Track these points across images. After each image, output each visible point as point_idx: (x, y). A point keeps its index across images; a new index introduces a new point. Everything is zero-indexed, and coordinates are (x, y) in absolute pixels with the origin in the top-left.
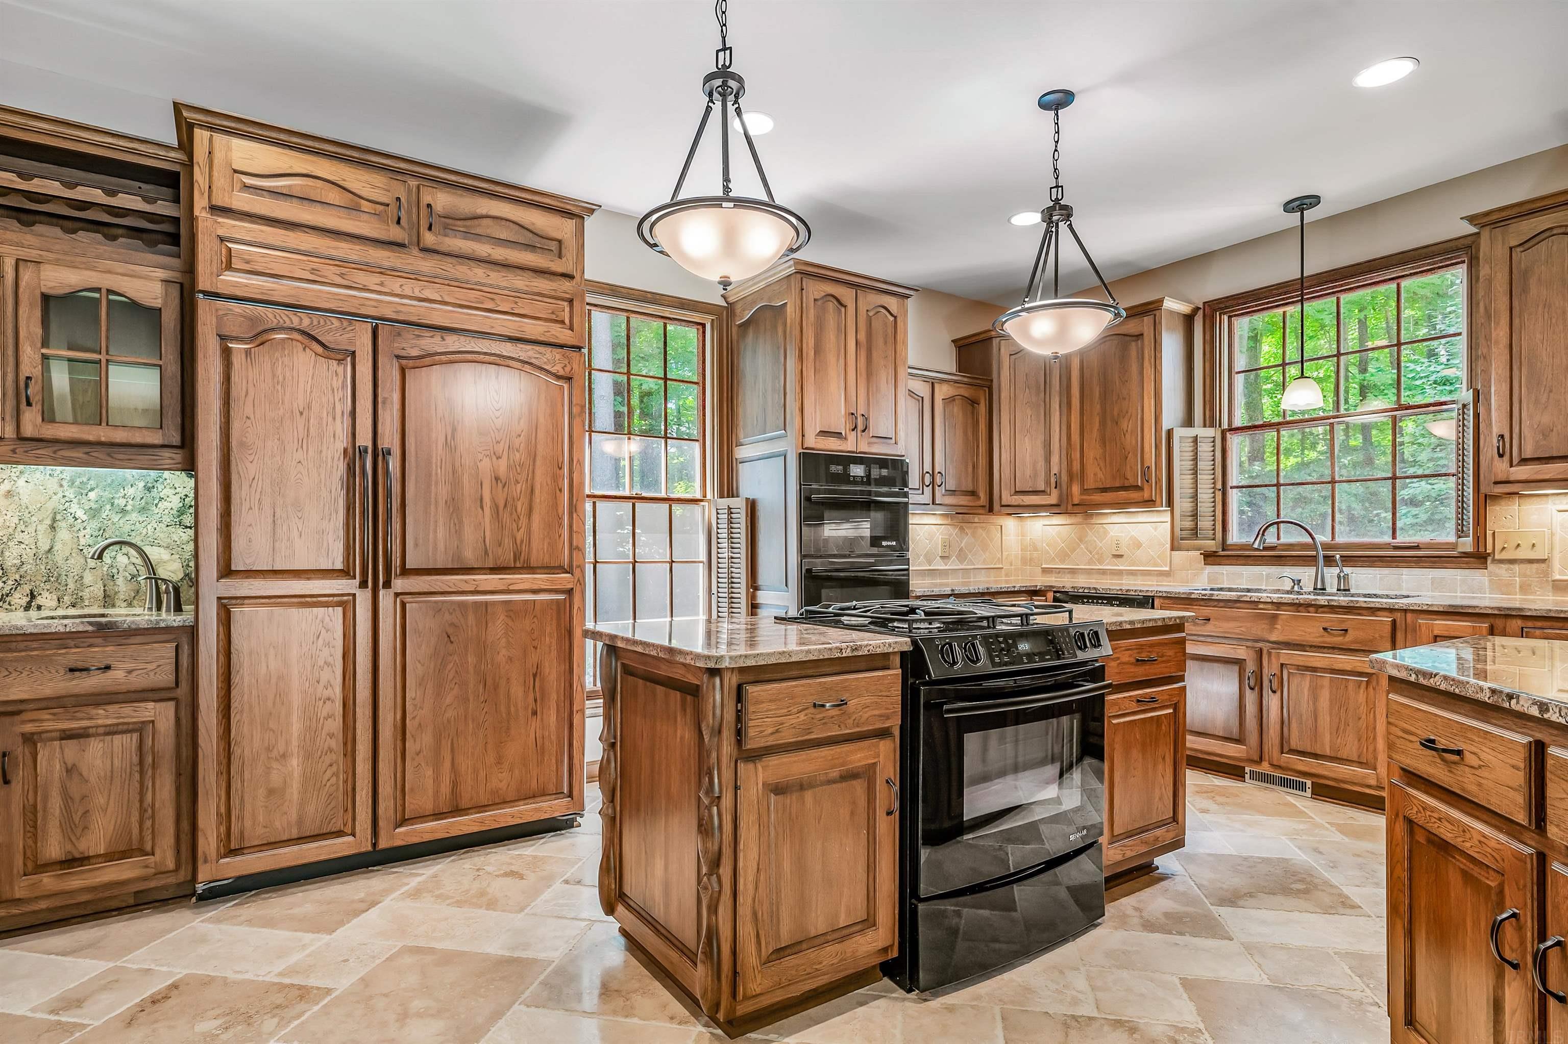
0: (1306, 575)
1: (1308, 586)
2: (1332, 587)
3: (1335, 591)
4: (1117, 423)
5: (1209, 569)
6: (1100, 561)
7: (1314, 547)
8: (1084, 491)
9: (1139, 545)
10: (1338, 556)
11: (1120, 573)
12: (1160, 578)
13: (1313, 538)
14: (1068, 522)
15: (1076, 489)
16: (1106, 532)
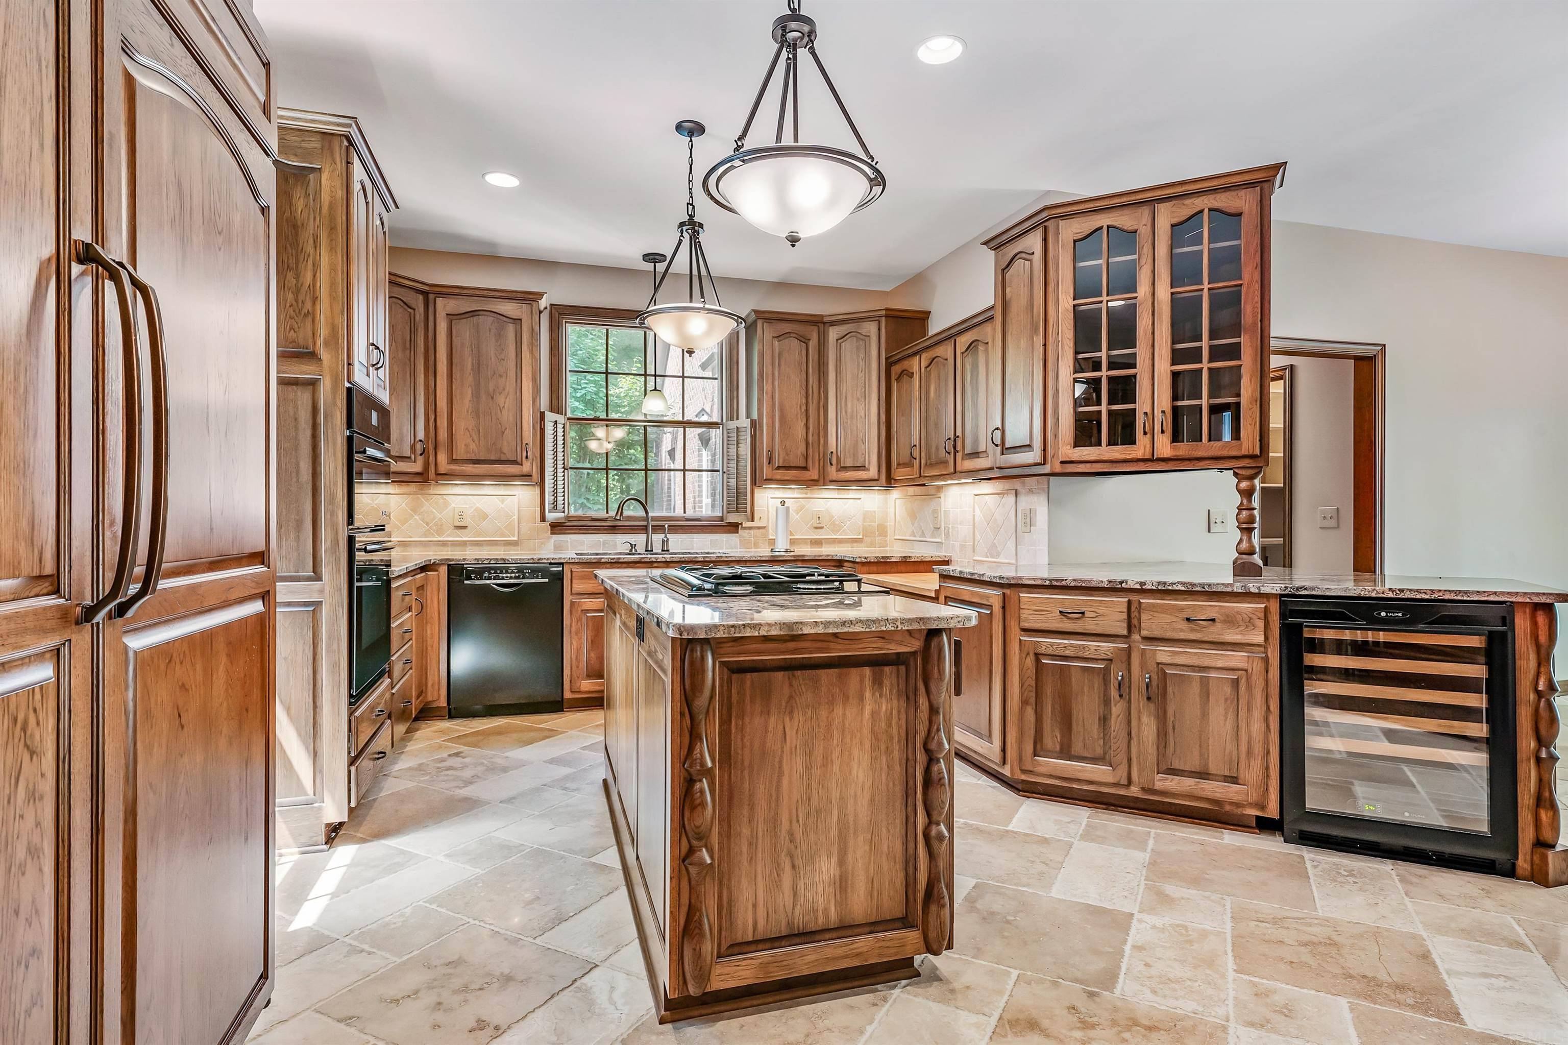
0: (639, 539)
1: (641, 549)
2: (657, 548)
3: (660, 551)
4: (492, 398)
5: (556, 538)
6: (440, 532)
7: (646, 519)
8: (452, 461)
9: (485, 516)
10: (666, 526)
11: (464, 544)
12: (508, 548)
13: (647, 512)
14: (397, 491)
15: (442, 457)
16: (446, 504)
